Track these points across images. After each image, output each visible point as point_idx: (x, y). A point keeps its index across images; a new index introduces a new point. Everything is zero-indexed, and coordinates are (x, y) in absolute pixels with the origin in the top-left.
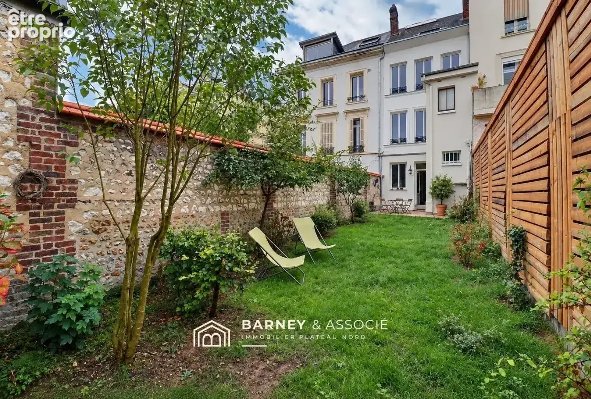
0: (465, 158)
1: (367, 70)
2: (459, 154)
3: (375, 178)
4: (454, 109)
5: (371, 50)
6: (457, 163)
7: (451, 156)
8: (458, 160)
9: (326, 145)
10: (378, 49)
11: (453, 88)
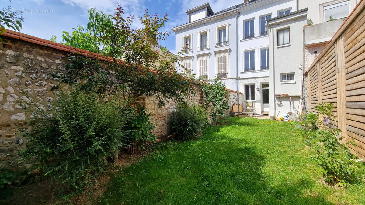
0: (298, 77)
1: (228, 25)
2: (293, 75)
3: (234, 94)
4: (289, 43)
5: (230, 12)
6: (292, 81)
7: (288, 77)
8: (293, 79)
9: (202, 74)
10: (235, 10)
11: (288, 29)
